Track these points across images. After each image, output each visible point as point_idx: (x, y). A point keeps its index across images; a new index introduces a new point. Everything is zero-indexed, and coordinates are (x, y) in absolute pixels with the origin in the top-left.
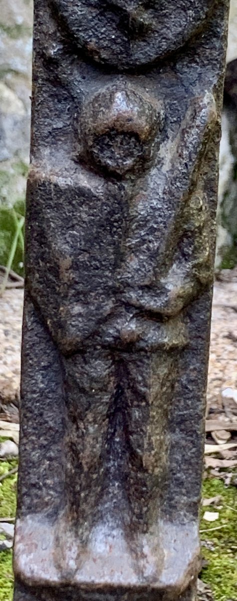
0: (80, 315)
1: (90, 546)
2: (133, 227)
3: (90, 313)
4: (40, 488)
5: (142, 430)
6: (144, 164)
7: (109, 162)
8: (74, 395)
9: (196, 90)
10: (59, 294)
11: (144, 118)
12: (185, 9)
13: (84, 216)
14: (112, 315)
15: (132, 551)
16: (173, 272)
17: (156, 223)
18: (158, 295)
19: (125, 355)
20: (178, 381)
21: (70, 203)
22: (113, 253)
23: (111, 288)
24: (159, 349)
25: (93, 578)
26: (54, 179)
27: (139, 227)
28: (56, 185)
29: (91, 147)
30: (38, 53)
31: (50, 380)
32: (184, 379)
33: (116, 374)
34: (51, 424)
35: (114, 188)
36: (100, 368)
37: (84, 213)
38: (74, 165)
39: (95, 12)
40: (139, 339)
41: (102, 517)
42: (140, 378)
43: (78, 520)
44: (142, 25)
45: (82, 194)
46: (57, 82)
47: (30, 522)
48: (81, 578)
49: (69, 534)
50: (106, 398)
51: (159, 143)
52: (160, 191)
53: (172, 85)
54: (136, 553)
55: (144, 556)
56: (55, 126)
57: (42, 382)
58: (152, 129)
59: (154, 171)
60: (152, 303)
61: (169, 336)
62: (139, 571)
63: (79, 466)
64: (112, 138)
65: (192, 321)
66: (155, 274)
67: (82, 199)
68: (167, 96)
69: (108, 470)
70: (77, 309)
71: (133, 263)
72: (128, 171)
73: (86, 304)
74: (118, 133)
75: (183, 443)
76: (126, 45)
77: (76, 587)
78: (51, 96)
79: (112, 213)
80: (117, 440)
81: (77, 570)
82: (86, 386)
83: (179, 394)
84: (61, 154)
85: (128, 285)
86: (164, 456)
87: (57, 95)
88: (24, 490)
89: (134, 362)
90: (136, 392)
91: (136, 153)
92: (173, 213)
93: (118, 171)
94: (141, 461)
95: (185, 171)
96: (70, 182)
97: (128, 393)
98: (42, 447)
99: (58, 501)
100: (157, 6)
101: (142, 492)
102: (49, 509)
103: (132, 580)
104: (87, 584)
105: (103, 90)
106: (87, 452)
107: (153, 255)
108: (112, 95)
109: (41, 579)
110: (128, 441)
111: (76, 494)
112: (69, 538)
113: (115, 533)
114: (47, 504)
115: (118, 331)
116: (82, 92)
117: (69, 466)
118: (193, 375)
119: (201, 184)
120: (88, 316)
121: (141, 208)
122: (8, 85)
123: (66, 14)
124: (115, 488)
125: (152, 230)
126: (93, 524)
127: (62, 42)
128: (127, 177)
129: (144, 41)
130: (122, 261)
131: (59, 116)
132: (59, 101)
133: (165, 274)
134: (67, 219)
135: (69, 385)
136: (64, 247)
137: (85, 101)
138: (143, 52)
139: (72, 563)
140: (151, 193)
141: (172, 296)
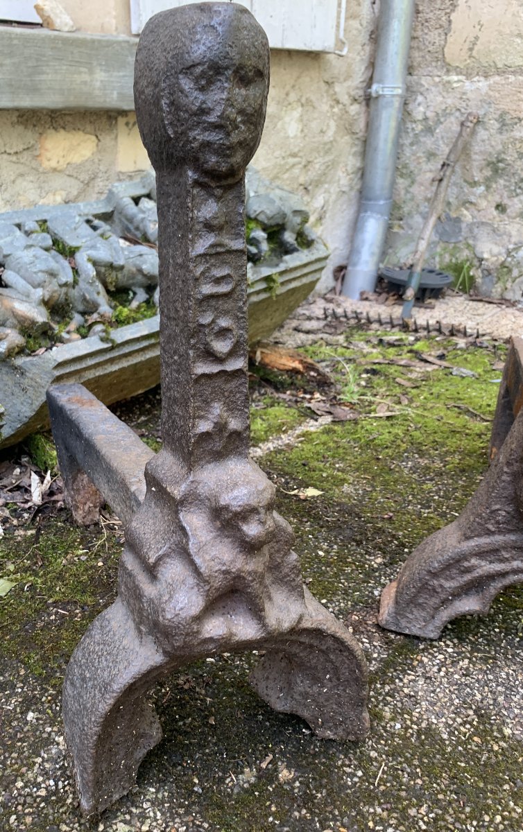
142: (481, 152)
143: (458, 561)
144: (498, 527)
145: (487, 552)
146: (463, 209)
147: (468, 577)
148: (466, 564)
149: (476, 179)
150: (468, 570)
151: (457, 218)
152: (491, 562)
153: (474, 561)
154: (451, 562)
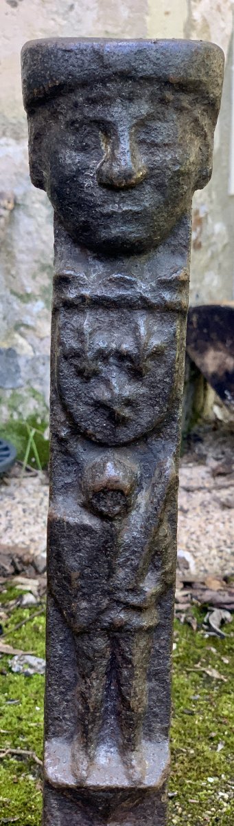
0: (85, 609)
1: (96, 760)
2: (121, 551)
3: (93, 608)
4: (61, 721)
5: (129, 684)
6: (127, 508)
7: (103, 509)
8: (83, 661)
9: (161, 456)
10: (71, 595)
11: (127, 479)
12: (153, 406)
13: (87, 543)
14: (108, 609)
15: (124, 763)
16: (149, 578)
17: (136, 547)
18: (138, 595)
19: (117, 634)
20: (153, 648)
21: (78, 535)
22: (108, 568)
23: (106, 591)
24: (140, 630)
25: (98, 783)
26: (66, 518)
27: (125, 550)
28: (68, 523)
29: (91, 499)
30: (53, 434)
31: (66, 649)
32: (157, 647)
33: (112, 646)
34: (67, 678)
35: (107, 525)
36: (101, 643)
37: (87, 541)
38: (79, 509)
39: (92, 409)
40: (126, 624)
41: (103, 740)
42: (127, 649)
43: (87, 743)
44: (124, 418)
45: (86, 529)
46: (66, 453)
47: (54, 743)
48: (90, 782)
49: (81, 752)
50: (105, 662)
51: (137, 494)
52: (138, 526)
53: (145, 453)
54: (127, 764)
55: (133, 767)
56: (66, 482)
57: (61, 650)
58: (132, 486)
59: (134, 513)
60: (135, 600)
61: (146, 621)
62: (129, 777)
63: (87, 708)
64: (105, 493)
65: (162, 607)
66: (136, 582)
67: (86, 532)
68: (142, 461)
69: (106, 709)
70: (84, 604)
71: (121, 573)
72: (117, 514)
73: (90, 601)
74: (110, 490)
75: (157, 688)
76: (113, 430)
77: (87, 788)
78: (63, 462)
79: (106, 542)
80: (113, 688)
81: (87, 777)
82: (91, 655)
83: (154, 656)
84: (70, 500)
85: (118, 589)
86: (145, 699)
87: (67, 461)
88: (50, 722)
89: (123, 639)
90: (124, 658)
91: (122, 502)
92: (148, 541)
93: (110, 515)
94: (129, 704)
95: (155, 513)
96: (77, 520)
97: (119, 658)
98: (61, 693)
99: (73, 729)
100: (134, 405)
101: (131, 724)
102: (67, 734)
103: (126, 783)
104: (94, 786)
105: (98, 460)
106: (93, 699)
107: (135, 569)
108: (105, 463)
109: (63, 784)
110: (120, 690)
111: (85, 726)
112: (81, 755)
113: (112, 750)
114: (66, 731)
115: (112, 619)
116: (84, 460)
117: (80, 707)
118: (163, 643)
119: (166, 518)
120: (91, 609)
121: (126, 538)
122: (22, 335)
123: (72, 411)
124: (112, 720)
125: (134, 552)
126: (98, 745)
127: (69, 427)
128: (116, 518)
129: (125, 427)
130: (114, 573)
131: (68, 475)
132: (69, 465)
133: (142, 580)
134: (76, 546)
135: (80, 653)
136: (74, 564)
137: (87, 466)
138: (125, 434)
139: (84, 772)
140: (133, 527)
141: (148, 595)
142: (28, 249)
146: (17, 336)
149: (29, 290)
151: (10, 349)
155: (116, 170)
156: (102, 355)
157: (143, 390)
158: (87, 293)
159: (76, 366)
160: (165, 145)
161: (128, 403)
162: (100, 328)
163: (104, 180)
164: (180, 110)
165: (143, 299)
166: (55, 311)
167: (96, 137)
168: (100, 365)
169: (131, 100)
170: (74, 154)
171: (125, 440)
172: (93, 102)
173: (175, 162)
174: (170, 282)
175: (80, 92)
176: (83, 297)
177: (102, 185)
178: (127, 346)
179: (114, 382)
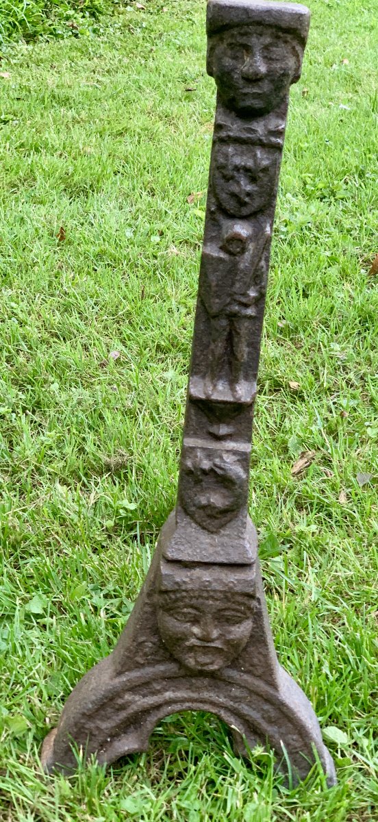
0: (218, 303)
1: (217, 387)
2: (239, 273)
3: (221, 303)
4: (199, 366)
5: (238, 346)
6: (243, 250)
7: (231, 249)
8: (213, 332)
9: (263, 225)
10: (210, 295)
11: (244, 234)
14: (230, 304)
16: (252, 289)
17: (247, 271)
18: (246, 297)
19: (233, 319)
20: (252, 328)
21: (216, 263)
22: (231, 282)
23: (229, 294)
24: (245, 317)
25: (217, 398)
26: (211, 254)
27: (241, 273)
28: (212, 256)
29: (225, 244)
31: (205, 326)
32: (254, 329)
33: (230, 325)
35: (232, 258)
36: (224, 322)
37: (221, 267)
38: (218, 249)
40: (239, 312)
41: (221, 377)
42: (238, 327)
43: (213, 377)
44: (245, 202)
45: (220, 259)
46: (214, 219)
47: (195, 378)
48: (213, 398)
49: (209, 382)
50: (226, 333)
51: (249, 244)
52: (249, 260)
53: (256, 223)
54: (233, 390)
55: (236, 391)
56: (212, 235)
58: (247, 239)
59: (247, 253)
60: (244, 300)
61: (250, 312)
62: (234, 396)
63: (215, 358)
64: (232, 241)
65: (258, 307)
66: (245, 290)
67: (221, 261)
68: (253, 226)
69: (224, 360)
70: (217, 300)
71: (237, 285)
72: (238, 253)
73: (220, 299)
74: (235, 239)
75: (252, 352)
76: (239, 208)
78: (212, 224)
79: (231, 267)
80: (229, 349)
81: (211, 395)
82: (218, 329)
83: (252, 334)
84: (214, 245)
85: (236, 293)
86: (245, 356)
87: (214, 224)
88: (194, 366)
89: (236, 321)
90: (236, 332)
91: (241, 246)
92: (253, 268)
93: (234, 253)
94: (237, 357)
95: (258, 254)
96: (217, 255)
99: (206, 370)
100: (251, 196)
101: (236, 368)
102: (202, 374)
103: (231, 399)
104: (215, 400)
105: (230, 224)
106: (218, 353)
107: (245, 283)
108: (234, 225)
109: (198, 398)
110: (232, 350)
111: (213, 368)
112: (209, 384)
113: (225, 383)
114: (201, 372)
115: (231, 309)
116: (223, 224)
118: (257, 327)
119: (263, 258)
121: (242, 266)
123: (219, 197)
125: (245, 274)
126: (218, 379)
127: (217, 206)
128: (237, 255)
129: (246, 207)
130: (234, 285)
131: (214, 232)
132: (215, 226)
133: (248, 290)
134: (215, 269)
136: (213, 278)
137: (224, 227)
138: (245, 211)
139: (210, 392)
140: (245, 261)
141: (251, 298)
143: (112, 699)
144: (147, 659)
145: (139, 686)
147: (123, 715)
148: (120, 701)
150: (123, 708)
152: (144, 696)
153: (128, 697)
154: (105, 701)
155: (251, 71)
156: (237, 168)
157: (256, 189)
158: (231, 134)
159: (223, 173)
160: (277, 60)
161: (248, 194)
162: (236, 154)
163: (245, 76)
164: (286, 42)
165: (260, 140)
166: (214, 143)
167: (243, 52)
168: (235, 174)
169: (261, 35)
170: (230, 60)
171: (245, 214)
172: (242, 35)
173: (281, 69)
174: (275, 132)
175: (236, 29)
176: (229, 137)
177: (243, 78)
178: (250, 163)
179: (242, 183)
